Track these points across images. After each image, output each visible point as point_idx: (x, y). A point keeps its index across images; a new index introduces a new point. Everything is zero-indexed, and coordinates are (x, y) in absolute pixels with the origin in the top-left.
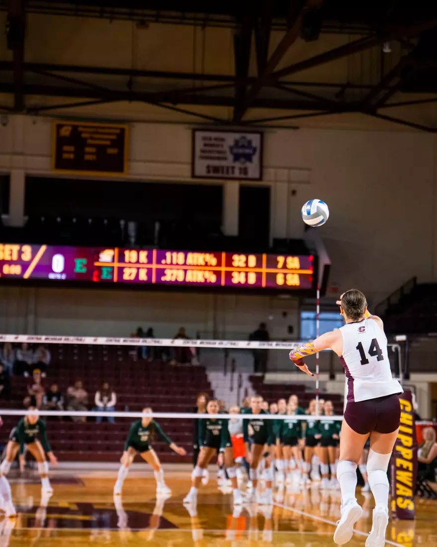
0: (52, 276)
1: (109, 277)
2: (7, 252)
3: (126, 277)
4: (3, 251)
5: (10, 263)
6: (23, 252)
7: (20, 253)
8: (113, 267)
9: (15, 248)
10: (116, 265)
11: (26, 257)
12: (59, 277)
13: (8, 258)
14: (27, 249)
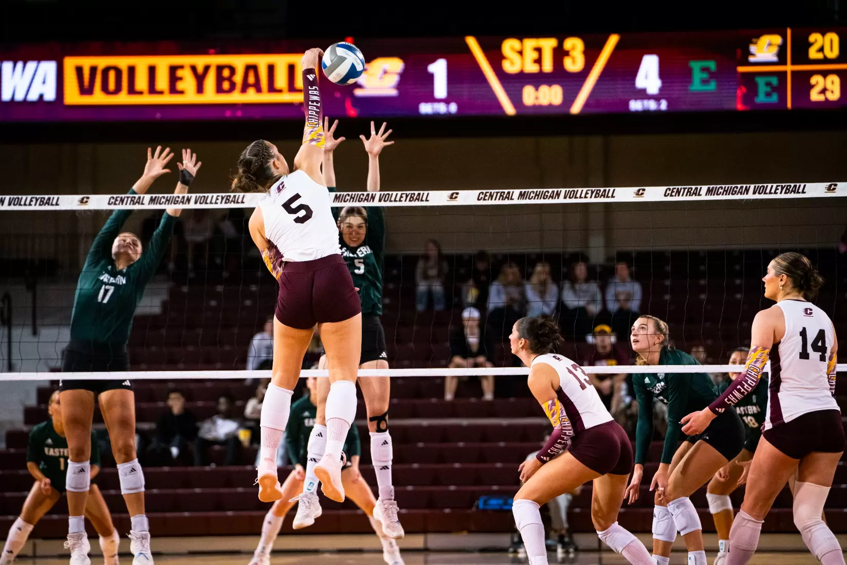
0: (636, 105)
1: (774, 98)
2: (531, 55)
3: (815, 96)
4: (521, 53)
5: (538, 79)
6: (567, 53)
7: (560, 54)
8: (782, 75)
9: (548, 44)
10: (789, 68)
11: (575, 63)
12: (652, 105)
13: (531, 68)
14: (574, 45)
